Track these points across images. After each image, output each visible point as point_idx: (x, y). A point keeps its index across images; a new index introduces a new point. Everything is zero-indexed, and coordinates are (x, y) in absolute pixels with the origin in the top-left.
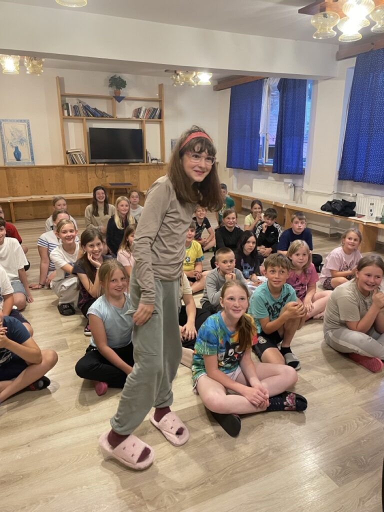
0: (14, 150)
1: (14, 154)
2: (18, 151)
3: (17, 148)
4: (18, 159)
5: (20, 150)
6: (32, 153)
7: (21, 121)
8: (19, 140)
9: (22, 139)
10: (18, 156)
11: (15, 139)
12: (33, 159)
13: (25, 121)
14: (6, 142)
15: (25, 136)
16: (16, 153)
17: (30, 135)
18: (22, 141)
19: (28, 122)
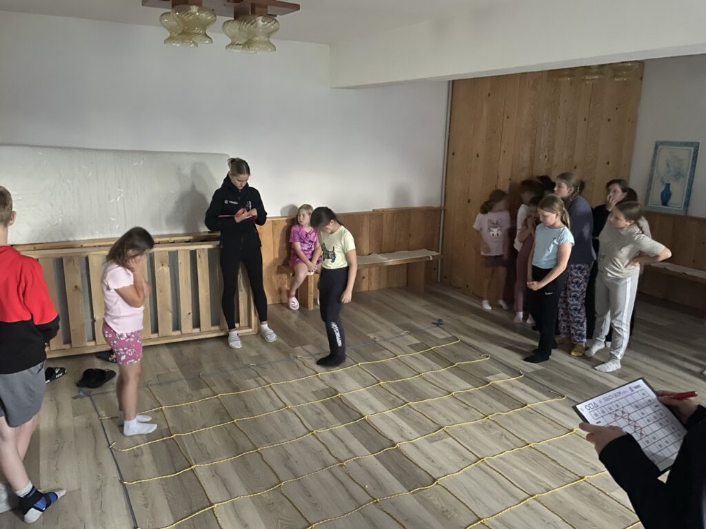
0: (663, 188)
1: (662, 194)
2: (669, 190)
3: (668, 186)
4: (665, 203)
5: (671, 190)
6: (689, 196)
7: (686, 144)
8: (675, 174)
9: (679, 173)
10: (666, 197)
11: (669, 172)
12: (687, 204)
13: (691, 144)
14: (655, 175)
15: (686, 167)
16: (665, 194)
17: (694, 166)
18: (678, 175)
19: (696, 146)
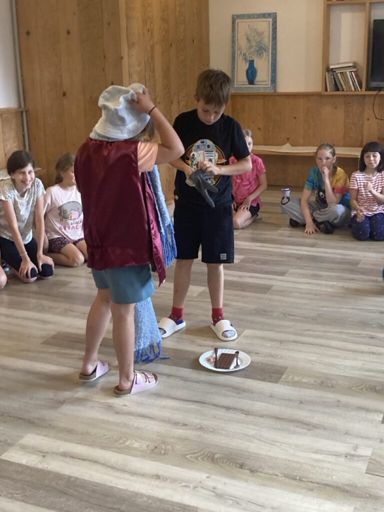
0: (247, 66)
1: (247, 72)
2: (254, 68)
3: (251, 63)
4: (251, 81)
6: (274, 72)
7: (264, 16)
8: (257, 49)
9: (261, 47)
10: (251, 75)
11: (251, 47)
15: (267, 41)
16: (250, 72)
17: (274, 38)
18: (261, 50)
19: (274, 16)
